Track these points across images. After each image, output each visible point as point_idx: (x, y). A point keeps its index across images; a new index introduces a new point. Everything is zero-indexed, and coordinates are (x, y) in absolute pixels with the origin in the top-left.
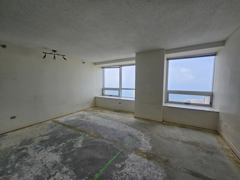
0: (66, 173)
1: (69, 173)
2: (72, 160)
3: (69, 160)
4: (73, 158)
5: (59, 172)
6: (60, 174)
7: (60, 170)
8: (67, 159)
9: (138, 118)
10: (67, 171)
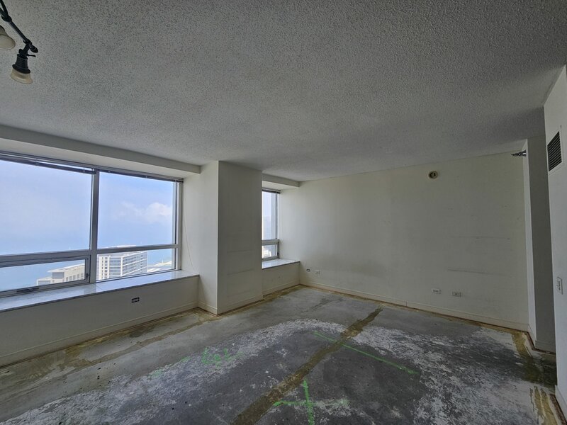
0: (428, 410)
1: (426, 404)
2: (394, 407)
3: (397, 414)
4: (388, 406)
5: (435, 422)
6: (437, 419)
7: (429, 421)
8: (396, 418)
9: (230, 311)
10: (423, 409)
